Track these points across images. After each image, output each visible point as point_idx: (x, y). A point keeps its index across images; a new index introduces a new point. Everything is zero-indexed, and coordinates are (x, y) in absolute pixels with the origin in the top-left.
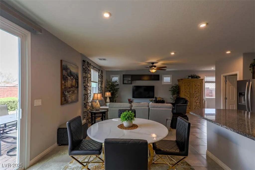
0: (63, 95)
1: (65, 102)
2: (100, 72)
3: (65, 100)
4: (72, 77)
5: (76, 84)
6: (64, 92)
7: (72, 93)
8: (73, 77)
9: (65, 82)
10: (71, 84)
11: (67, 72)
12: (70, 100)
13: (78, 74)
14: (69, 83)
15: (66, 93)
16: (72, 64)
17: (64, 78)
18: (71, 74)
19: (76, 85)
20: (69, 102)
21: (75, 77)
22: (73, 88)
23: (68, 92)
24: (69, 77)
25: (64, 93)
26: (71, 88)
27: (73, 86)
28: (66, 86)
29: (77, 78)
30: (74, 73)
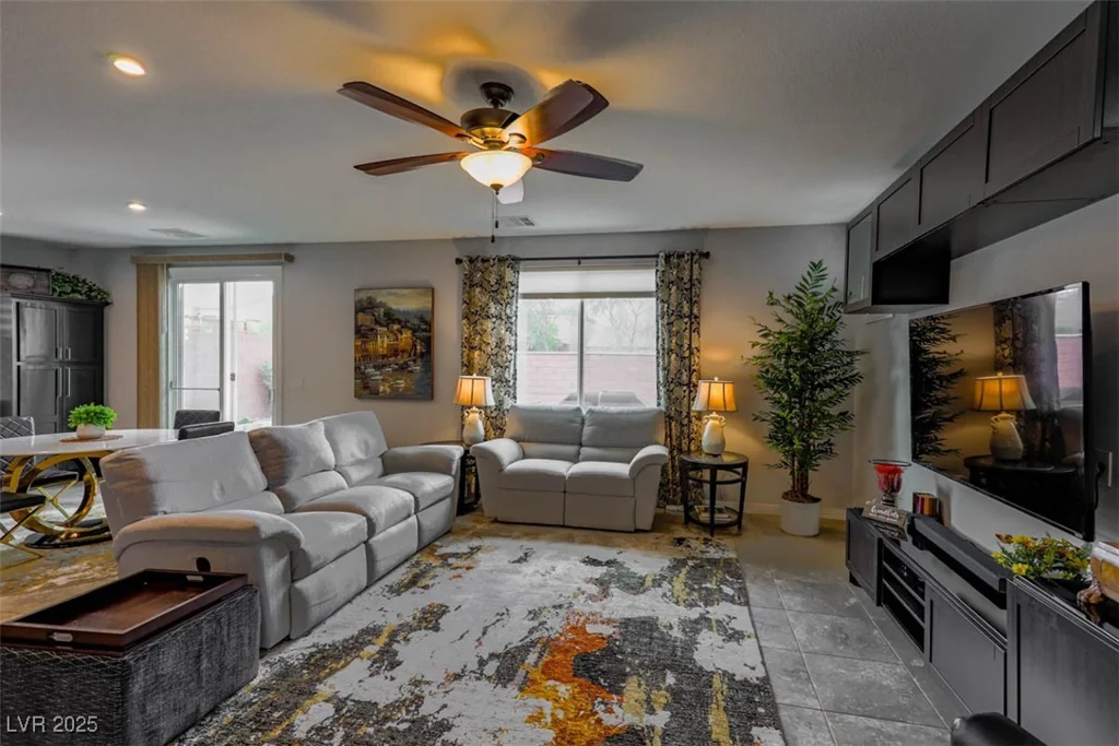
0: (359, 372)
3: (366, 387)
4: (396, 327)
5: (415, 346)
8: (399, 324)
9: (364, 342)
10: (388, 345)
11: (374, 315)
12: (388, 390)
13: (431, 312)
14: (383, 342)
15: (371, 371)
16: (393, 290)
17: (362, 333)
18: (390, 318)
19: (418, 348)
21: (409, 324)
22: (399, 357)
23: (378, 367)
24: (382, 325)
25: (360, 368)
26: (391, 356)
27: (403, 351)
28: (366, 350)
29: (423, 328)
30: (406, 313)
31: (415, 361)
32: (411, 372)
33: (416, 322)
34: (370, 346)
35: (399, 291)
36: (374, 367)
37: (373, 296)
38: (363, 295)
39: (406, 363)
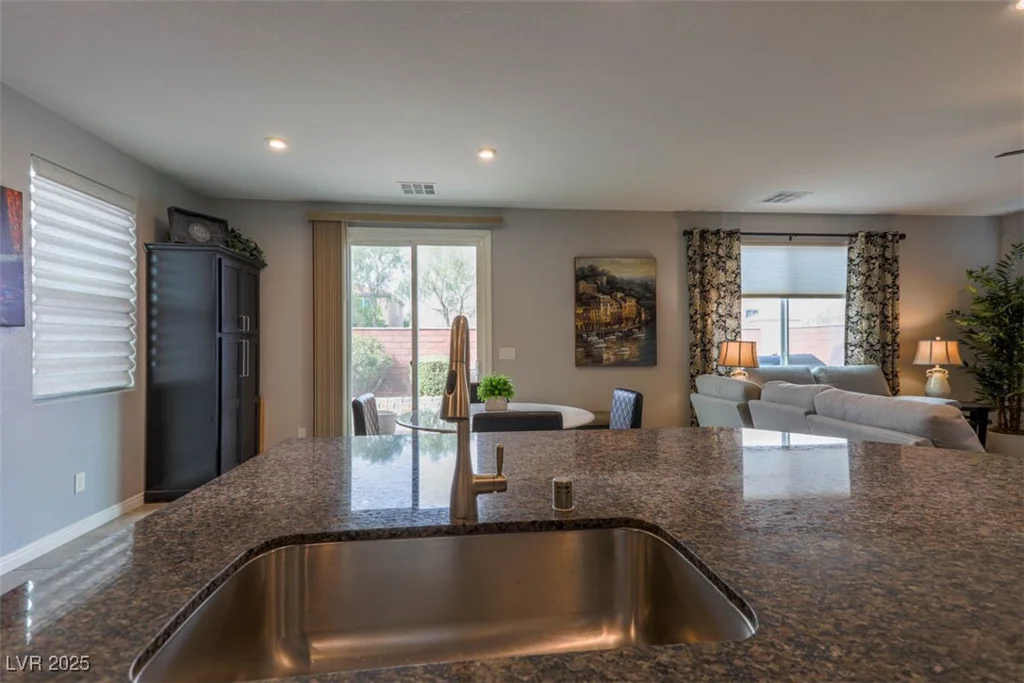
1: (590, 360)
2: (860, 243)
4: (619, 295)
5: (639, 314)
6: (585, 335)
7: (618, 338)
8: (623, 292)
9: (585, 310)
10: (612, 313)
11: (596, 283)
13: (654, 281)
14: (605, 311)
15: (594, 338)
16: (617, 259)
17: (583, 301)
18: (613, 286)
19: (643, 315)
20: (604, 362)
21: (633, 293)
22: (623, 325)
24: (604, 293)
26: (614, 324)
27: (627, 319)
28: (589, 319)
29: (646, 295)
30: (630, 282)
31: (639, 328)
32: (636, 339)
33: (639, 289)
34: (593, 314)
35: (623, 260)
36: (598, 335)
37: (595, 264)
38: (584, 264)
39: (630, 330)
